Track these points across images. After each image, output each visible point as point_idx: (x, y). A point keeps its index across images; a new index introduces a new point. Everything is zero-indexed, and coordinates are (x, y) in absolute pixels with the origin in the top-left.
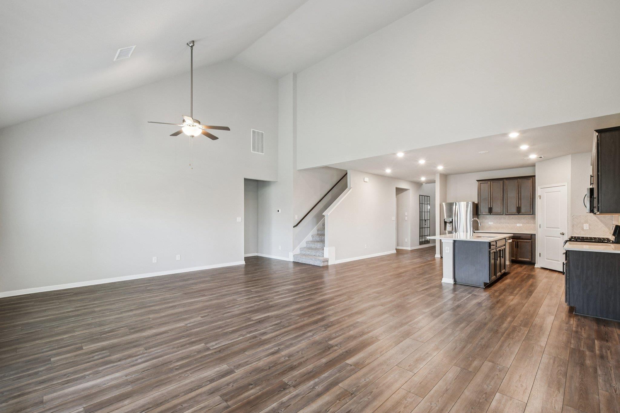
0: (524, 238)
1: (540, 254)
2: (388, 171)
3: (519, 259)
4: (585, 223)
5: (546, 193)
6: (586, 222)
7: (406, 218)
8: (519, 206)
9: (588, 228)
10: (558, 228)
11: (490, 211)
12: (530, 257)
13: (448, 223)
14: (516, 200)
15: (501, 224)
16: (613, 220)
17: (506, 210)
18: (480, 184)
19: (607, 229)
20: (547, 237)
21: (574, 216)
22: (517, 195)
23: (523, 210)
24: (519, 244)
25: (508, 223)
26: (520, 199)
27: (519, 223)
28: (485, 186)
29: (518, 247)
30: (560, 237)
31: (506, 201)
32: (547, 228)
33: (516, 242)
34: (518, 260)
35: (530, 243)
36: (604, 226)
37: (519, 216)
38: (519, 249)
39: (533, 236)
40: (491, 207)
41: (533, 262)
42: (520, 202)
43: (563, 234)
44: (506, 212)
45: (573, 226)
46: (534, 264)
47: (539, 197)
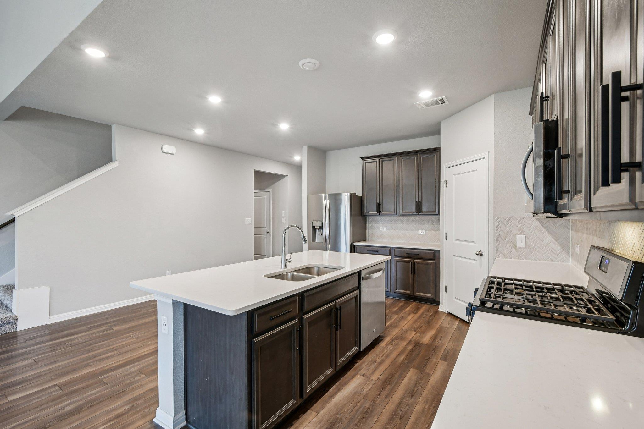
0: (423, 257)
1: (446, 287)
2: (199, 132)
3: (418, 293)
4: (519, 234)
5: (455, 175)
6: (521, 232)
7: (283, 219)
8: (420, 201)
9: (525, 246)
10: (473, 242)
11: (379, 209)
12: (432, 290)
13: (318, 229)
14: (415, 191)
15: (397, 231)
16: (569, 229)
17: (401, 207)
18: (366, 163)
19: (560, 248)
20: (457, 258)
21: (499, 218)
22: (417, 182)
23: (424, 209)
24: (416, 267)
25: (407, 230)
26: (420, 188)
27: (421, 229)
28: (373, 166)
29: (414, 273)
30: (476, 260)
31: (401, 191)
32: (456, 240)
33: (411, 264)
34: (414, 295)
35: (432, 267)
36: (553, 240)
37: (418, 217)
38: (416, 276)
39: (437, 254)
40: (381, 202)
41: (437, 300)
42: (420, 194)
43: (481, 255)
44: (401, 211)
45: (497, 239)
46: (438, 303)
47: (445, 184)
